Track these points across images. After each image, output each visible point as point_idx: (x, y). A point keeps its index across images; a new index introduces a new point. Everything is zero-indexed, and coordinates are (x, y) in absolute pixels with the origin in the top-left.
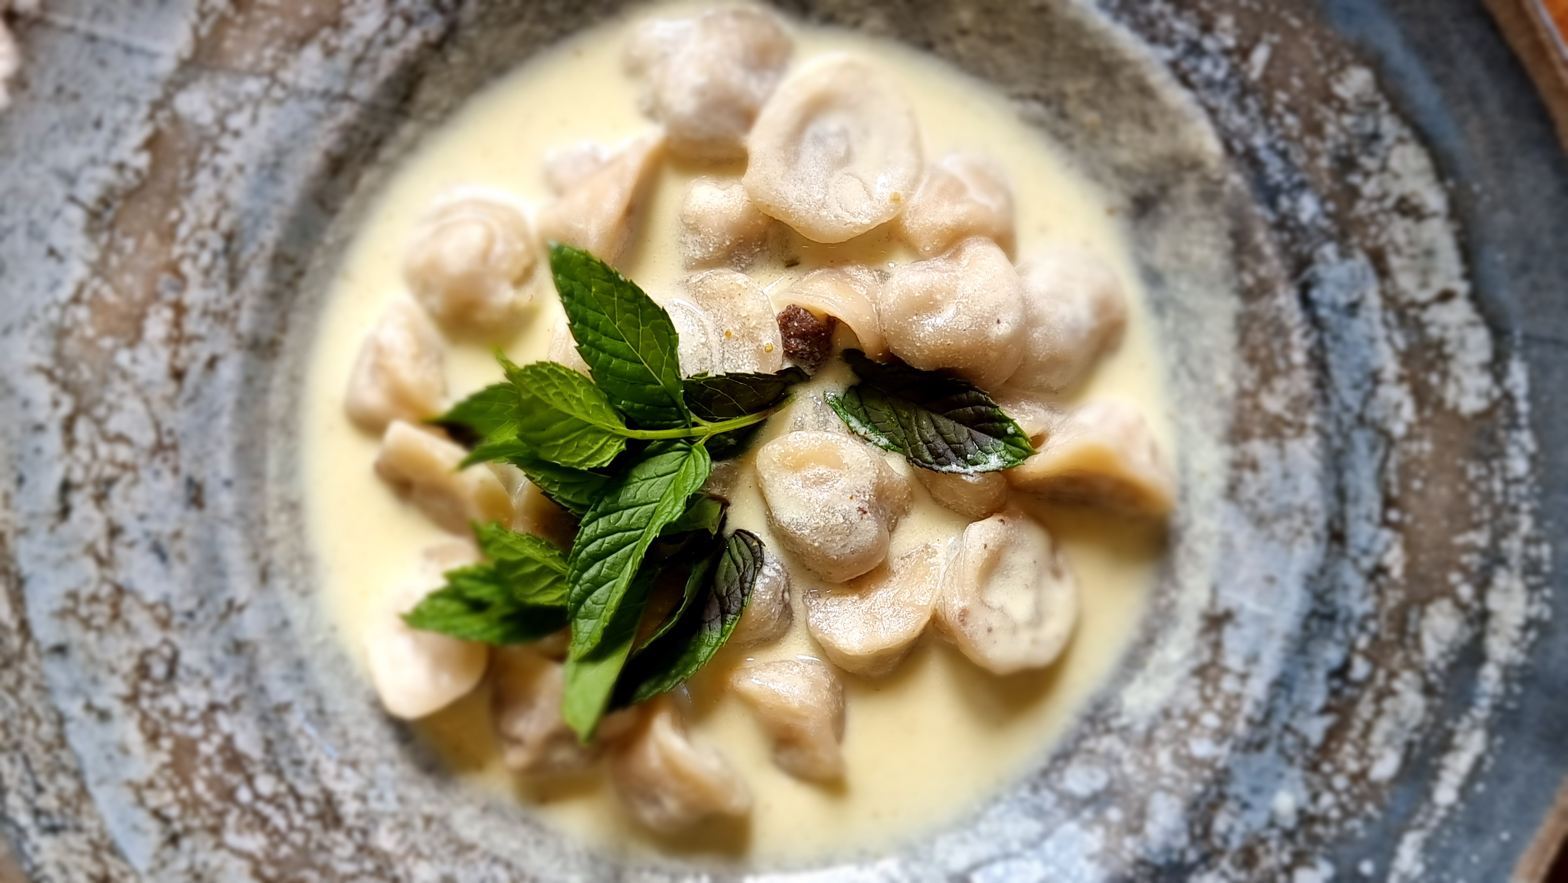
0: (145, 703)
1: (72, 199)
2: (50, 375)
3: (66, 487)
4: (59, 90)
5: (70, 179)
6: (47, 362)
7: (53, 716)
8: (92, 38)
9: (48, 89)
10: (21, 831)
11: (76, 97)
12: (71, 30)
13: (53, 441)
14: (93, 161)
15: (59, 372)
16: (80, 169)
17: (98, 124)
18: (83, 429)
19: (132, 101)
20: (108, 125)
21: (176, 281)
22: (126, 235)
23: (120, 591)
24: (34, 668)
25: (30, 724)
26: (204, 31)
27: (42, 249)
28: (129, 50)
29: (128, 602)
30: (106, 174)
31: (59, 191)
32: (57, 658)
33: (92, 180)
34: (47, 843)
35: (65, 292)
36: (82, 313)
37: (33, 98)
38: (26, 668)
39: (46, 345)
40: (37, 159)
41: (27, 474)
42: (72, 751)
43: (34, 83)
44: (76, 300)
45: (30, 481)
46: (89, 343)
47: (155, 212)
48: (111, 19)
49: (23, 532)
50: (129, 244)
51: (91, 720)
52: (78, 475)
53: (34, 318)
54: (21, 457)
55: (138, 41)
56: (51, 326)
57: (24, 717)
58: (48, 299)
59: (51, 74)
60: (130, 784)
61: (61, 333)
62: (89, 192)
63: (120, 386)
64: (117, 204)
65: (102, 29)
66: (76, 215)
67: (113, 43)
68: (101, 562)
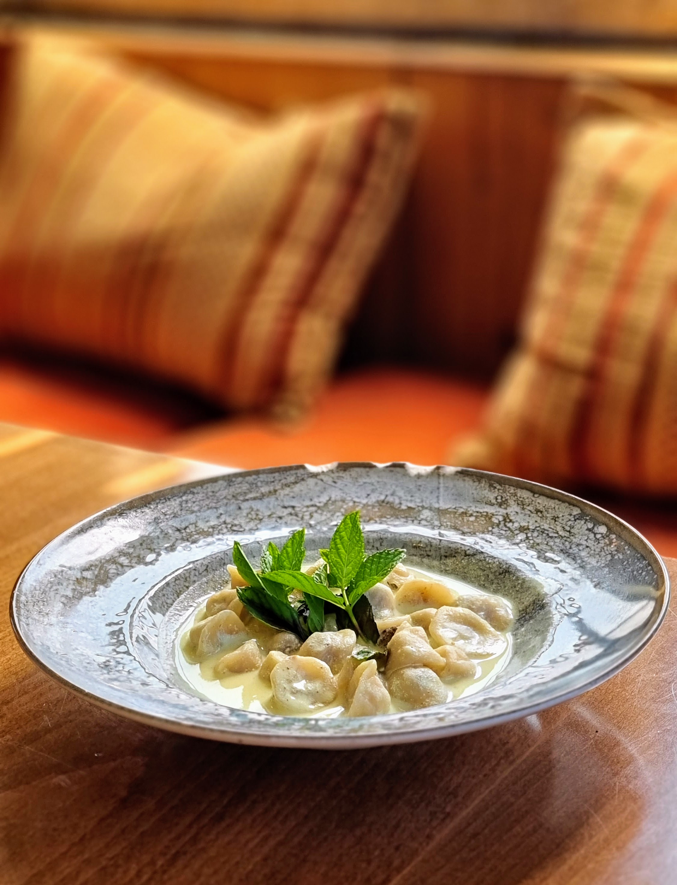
0: (224, 526)
1: (387, 496)
2: (330, 499)
3: (293, 507)
4: (420, 486)
5: (392, 495)
6: (333, 499)
7: (218, 506)
8: (438, 488)
9: (419, 483)
10: (181, 497)
11: (419, 490)
12: (439, 483)
13: (308, 503)
14: (400, 498)
15: (330, 502)
16: (397, 496)
17: (412, 496)
18: (313, 509)
19: (422, 501)
20: (413, 498)
21: (366, 521)
22: (379, 509)
23: (261, 520)
24: (233, 503)
25: (215, 501)
26: (450, 510)
27: (368, 493)
28: (438, 497)
29: (258, 522)
30: (397, 501)
31: (388, 493)
32: (237, 507)
33: (394, 499)
34: (178, 502)
35: (356, 500)
36: (351, 504)
37: (416, 481)
38: (232, 501)
39: (338, 498)
40: (397, 486)
41: (296, 499)
42: (206, 510)
43: (420, 480)
44: (354, 502)
45: (293, 499)
46: (342, 507)
47: (388, 513)
48: (445, 491)
49: (277, 499)
50: (376, 510)
51: (217, 514)
52: (297, 509)
53: (346, 495)
54: (301, 497)
55: (441, 498)
56: (345, 498)
57: (217, 500)
58: (353, 497)
59: (424, 483)
60: (197, 522)
61: (343, 501)
62: (390, 499)
63: (329, 515)
64: (388, 505)
65: (442, 490)
66: (382, 497)
67: (439, 493)
68: (269, 516)
